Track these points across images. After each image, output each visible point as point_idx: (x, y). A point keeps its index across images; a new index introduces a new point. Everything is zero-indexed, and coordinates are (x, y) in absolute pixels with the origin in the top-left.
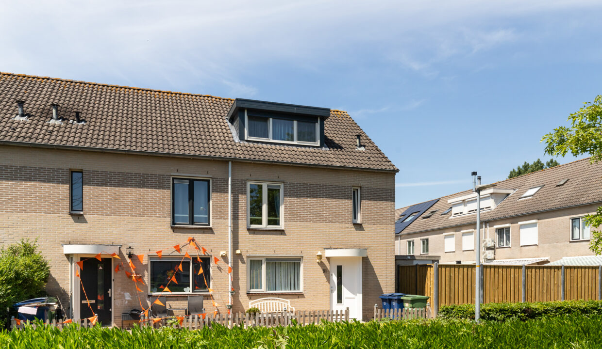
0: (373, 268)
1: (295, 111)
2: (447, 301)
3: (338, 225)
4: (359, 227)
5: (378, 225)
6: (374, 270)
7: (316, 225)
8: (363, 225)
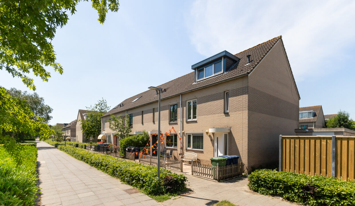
0: (235, 139)
1: (210, 60)
2: (291, 167)
3: (217, 115)
4: (227, 114)
5: (238, 112)
6: (235, 140)
7: (208, 116)
8: (229, 113)
